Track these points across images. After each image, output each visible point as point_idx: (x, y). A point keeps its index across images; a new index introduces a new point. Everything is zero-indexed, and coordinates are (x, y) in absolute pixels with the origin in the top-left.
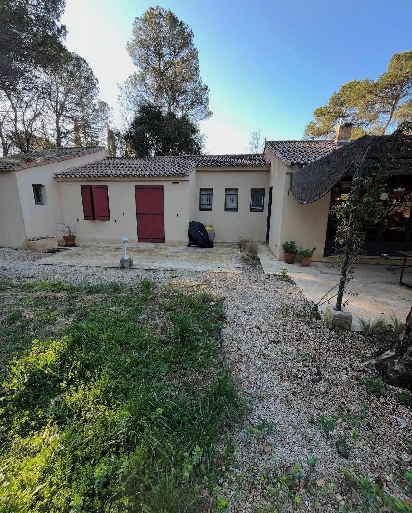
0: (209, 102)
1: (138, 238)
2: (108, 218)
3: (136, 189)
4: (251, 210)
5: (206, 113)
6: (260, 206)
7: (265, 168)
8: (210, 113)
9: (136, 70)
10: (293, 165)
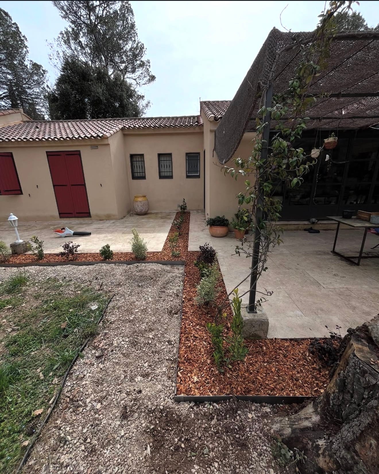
0: (151, 64)
1: (60, 214)
2: (20, 192)
3: (48, 156)
4: (188, 177)
5: (148, 78)
6: (197, 171)
7: (197, 130)
8: (153, 78)
9: (66, 25)
10: (217, 120)
